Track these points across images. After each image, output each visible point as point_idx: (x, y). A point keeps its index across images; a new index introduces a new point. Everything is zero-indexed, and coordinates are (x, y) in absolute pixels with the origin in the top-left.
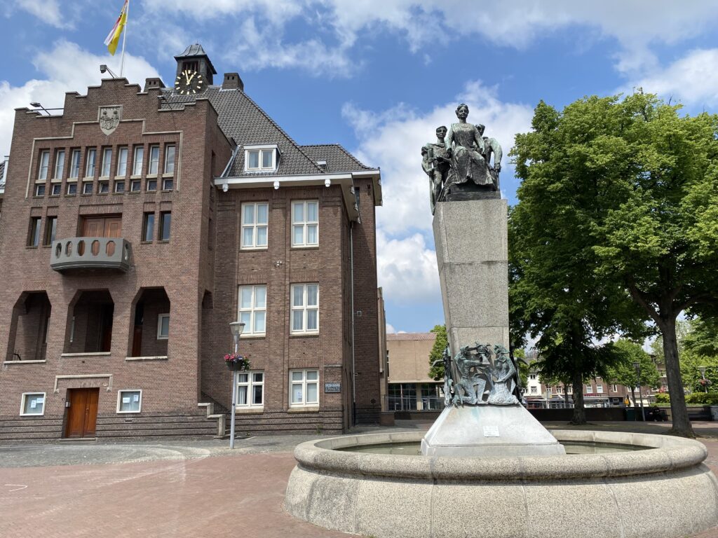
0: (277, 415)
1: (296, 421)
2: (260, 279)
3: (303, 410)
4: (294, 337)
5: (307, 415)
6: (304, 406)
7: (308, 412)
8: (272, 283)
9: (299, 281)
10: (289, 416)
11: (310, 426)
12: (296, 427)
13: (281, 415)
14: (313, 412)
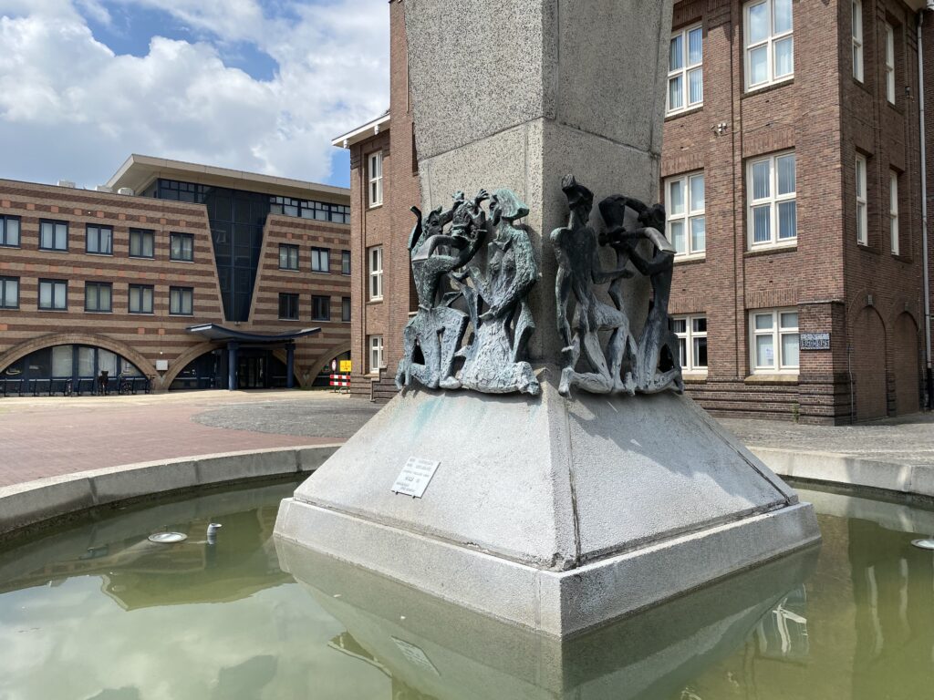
0: (727, 386)
1: (760, 396)
2: (693, 162)
3: (772, 379)
4: (754, 255)
5: (777, 388)
6: (776, 372)
7: (780, 384)
8: (712, 165)
9: (759, 152)
10: (748, 388)
11: (784, 407)
12: (760, 406)
13: (734, 387)
14: (789, 384)
